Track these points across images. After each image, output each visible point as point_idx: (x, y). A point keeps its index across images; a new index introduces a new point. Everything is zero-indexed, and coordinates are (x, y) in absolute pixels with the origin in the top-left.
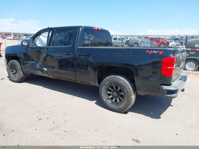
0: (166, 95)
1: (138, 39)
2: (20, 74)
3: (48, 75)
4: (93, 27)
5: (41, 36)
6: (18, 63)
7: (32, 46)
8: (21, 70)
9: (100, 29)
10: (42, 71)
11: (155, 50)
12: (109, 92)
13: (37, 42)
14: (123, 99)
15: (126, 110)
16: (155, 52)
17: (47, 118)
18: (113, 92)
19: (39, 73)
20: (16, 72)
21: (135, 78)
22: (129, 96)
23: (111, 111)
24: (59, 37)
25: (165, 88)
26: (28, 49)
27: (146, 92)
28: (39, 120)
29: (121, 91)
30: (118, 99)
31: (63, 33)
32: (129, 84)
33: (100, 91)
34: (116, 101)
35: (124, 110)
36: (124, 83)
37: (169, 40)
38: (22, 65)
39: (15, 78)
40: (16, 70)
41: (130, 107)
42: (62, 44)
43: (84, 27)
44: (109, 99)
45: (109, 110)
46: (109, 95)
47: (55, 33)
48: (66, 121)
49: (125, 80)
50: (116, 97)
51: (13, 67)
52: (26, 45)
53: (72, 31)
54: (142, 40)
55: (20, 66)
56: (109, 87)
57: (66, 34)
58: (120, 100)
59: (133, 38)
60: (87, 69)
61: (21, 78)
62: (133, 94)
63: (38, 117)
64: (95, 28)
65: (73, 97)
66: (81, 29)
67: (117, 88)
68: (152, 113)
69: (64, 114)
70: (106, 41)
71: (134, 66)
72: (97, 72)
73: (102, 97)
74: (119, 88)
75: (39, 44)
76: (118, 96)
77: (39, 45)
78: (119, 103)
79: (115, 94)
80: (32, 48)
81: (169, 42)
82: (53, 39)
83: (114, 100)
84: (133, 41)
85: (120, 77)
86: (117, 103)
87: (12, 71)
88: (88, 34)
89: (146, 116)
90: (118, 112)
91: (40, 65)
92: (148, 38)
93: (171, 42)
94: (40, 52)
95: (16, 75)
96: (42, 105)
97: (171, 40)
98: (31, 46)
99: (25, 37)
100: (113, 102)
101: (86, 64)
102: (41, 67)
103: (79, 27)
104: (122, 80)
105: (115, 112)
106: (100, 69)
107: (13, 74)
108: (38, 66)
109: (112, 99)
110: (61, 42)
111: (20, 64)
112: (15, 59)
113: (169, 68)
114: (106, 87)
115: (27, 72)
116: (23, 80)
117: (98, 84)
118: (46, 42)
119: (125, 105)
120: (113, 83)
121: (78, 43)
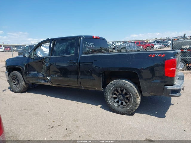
0: (171, 95)
1: (125, 44)
2: (23, 85)
3: (52, 83)
4: (92, 36)
5: (42, 47)
6: (20, 74)
7: (34, 57)
8: (23, 81)
9: (98, 38)
10: (45, 80)
11: (156, 54)
12: (114, 96)
13: (38, 53)
14: (129, 101)
15: (133, 112)
16: (156, 55)
17: (59, 126)
18: (118, 95)
19: (42, 82)
20: (18, 83)
21: (140, 80)
22: (135, 98)
23: (118, 113)
24: (60, 47)
25: (169, 88)
26: (30, 60)
27: (151, 94)
28: (52, 128)
29: (126, 94)
30: (124, 102)
31: (65, 43)
32: (134, 87)
33: (106, 95)
34: (122, 104)
35: (130, 112)
36: (129, 86)
37: (153, 43)
38: (24, 76)
39: (17, 89)
40: (18, 81)
41: (136, 108)
42: (64, 54)
43: (85, 36)
44: (115, 102)
45: (116, 113)
46: (115, 98)
47: (57, 43)
48: (78, 127)
49: (130, 83)
50: (122, 100)
51: (15, 78)
52: (27, 56)
53: (73, 41)
54: (129, 44)
55: (22, 77)
56: (114, 91)
57: (68, 44)
58: (126, 103)
59: (119, 44)
60: (91, 75)
61: (24, 89)
62: (138, 96)
63: (49, 125)
64: (94, 36)
65: (78, 103)
66: (82, 38)
67: (122, 91)
68: (156, 113)
69: (74, 121)
70: (101, 48)
71: (138, 69)
72: (102, 77)
73: (108, 101)
74: (125, 91)
75: (40, 54)
76: (124, 99)
77: (40, 56)
78: (125, 105)
79: (121, 97)
80: (33, 59)
81: (153, 45)
82: (55, 49)
83: (120, 103)
84: (120, 46)
85: (125, 81)
86: (123, 106)
87: (14, 82)
88: (88, 42)
89: (151, 115)
90: (125, 115)
91: (43, 75)
92: (134, 42)
93: (155, 45)
94: (43, 62)
95: (18, 86)
96: (50, 113)
97: (154, 42)
98: (32, 57)
99: (16, 48)
100: (119, 105)
101: (90, 71)
102: (44, 76)
103: (80, 37)
104: (127, 83)
105: (122, 114)
106: (104, 75)
107: (15, 85)
108: (40, 75)
109: (118, 102)
110: (63, 52)
111: (22, 75)
112: (16, 71)
113: (171, 69)
114: (111, 91)
115: (29, 82)
116: (25, 90)
117: (102, 89)
118: (48, 52)
119: (132, 107)
120: (118, 87)
121: (80, 51)
